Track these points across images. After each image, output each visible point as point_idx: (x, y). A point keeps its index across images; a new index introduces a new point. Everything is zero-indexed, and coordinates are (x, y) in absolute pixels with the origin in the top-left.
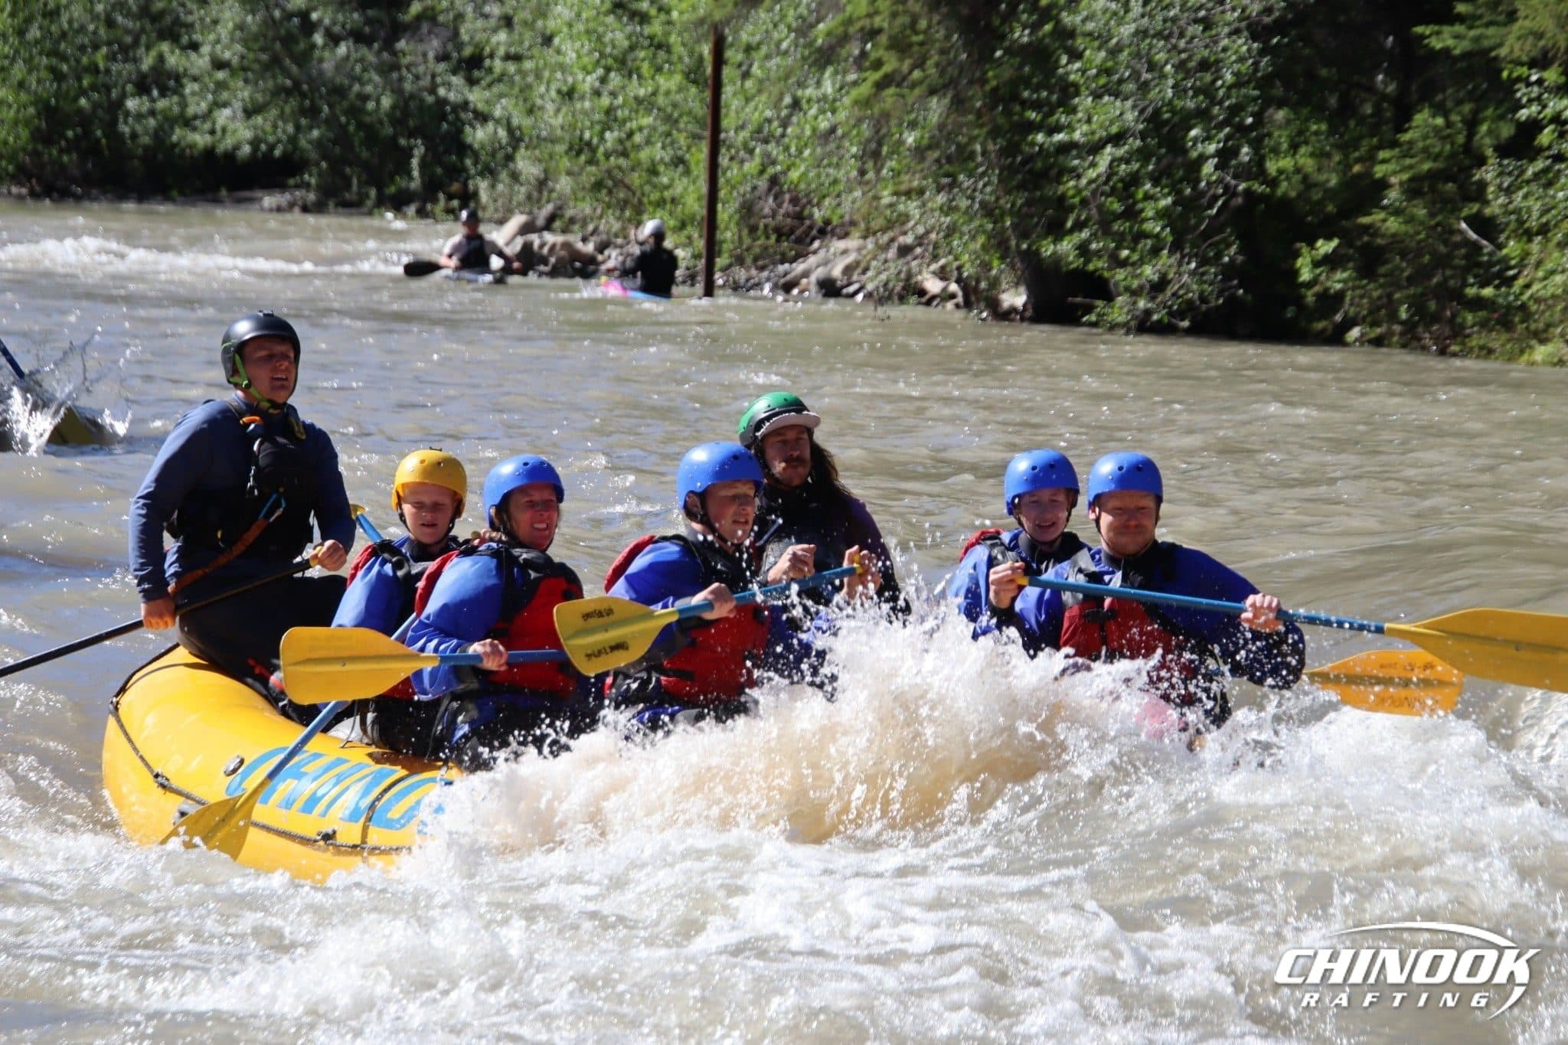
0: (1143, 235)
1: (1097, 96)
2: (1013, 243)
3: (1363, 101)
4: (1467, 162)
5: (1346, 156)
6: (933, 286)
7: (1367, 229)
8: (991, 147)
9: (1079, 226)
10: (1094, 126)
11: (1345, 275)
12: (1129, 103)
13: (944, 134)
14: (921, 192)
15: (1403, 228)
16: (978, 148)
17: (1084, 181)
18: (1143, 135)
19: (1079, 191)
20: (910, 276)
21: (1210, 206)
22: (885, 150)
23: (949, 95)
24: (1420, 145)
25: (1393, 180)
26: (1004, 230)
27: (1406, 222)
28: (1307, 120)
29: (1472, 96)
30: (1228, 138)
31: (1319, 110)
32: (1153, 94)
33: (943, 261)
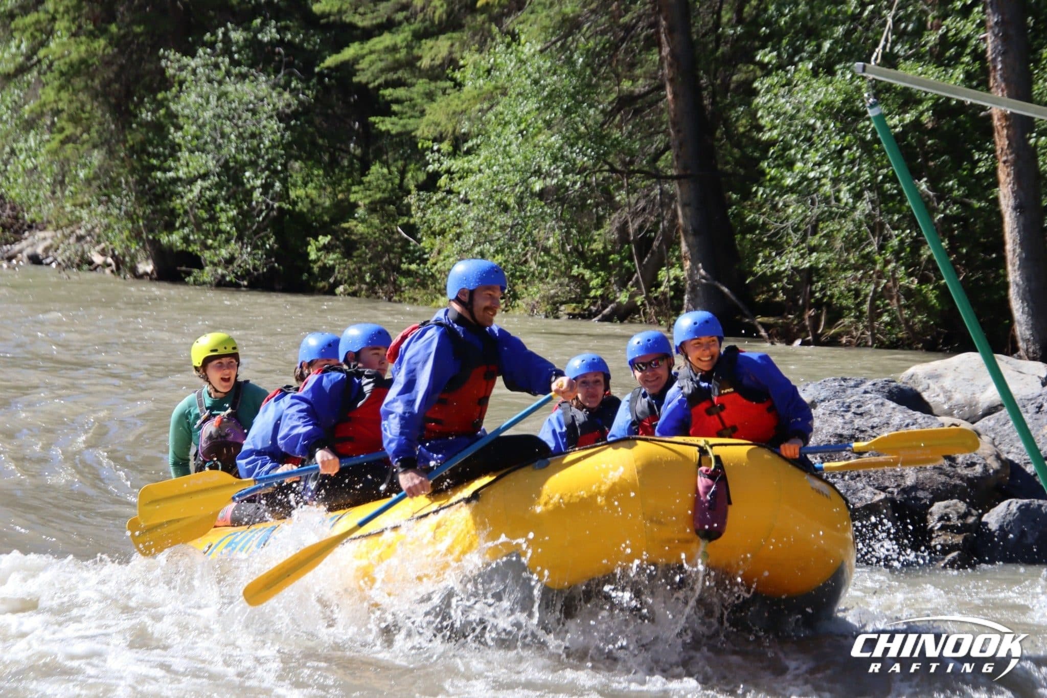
0: (219, 231)
1: (191, 152)
2: (144, 235)
3: (342, 158)
4: (400, 194)
5: (334, 189)
6: (98, 259)
7: (346, 230)
8: (130, 179)
9: (183, 225)
10: (191, 169)
11: (335, 256)
12: (210, 156)
13: (104, 170)
14: (89, 205)
15: (366, 230)
16: (123, 180)
17: (185, 200)
18: (219, 175)
19: (182, 205)
20: (83, 252)
21: (258, 216)
22: (67, 180)
23: (105, 149)
24: (375, 183)
25: (360, 203)
26: (139, 226)
27: (368, 227)
28: (312, 168)
29: (402, 157)
30: (267, 178)
31: (318, 163)
32: (224, 151)
33: (103, 245)
